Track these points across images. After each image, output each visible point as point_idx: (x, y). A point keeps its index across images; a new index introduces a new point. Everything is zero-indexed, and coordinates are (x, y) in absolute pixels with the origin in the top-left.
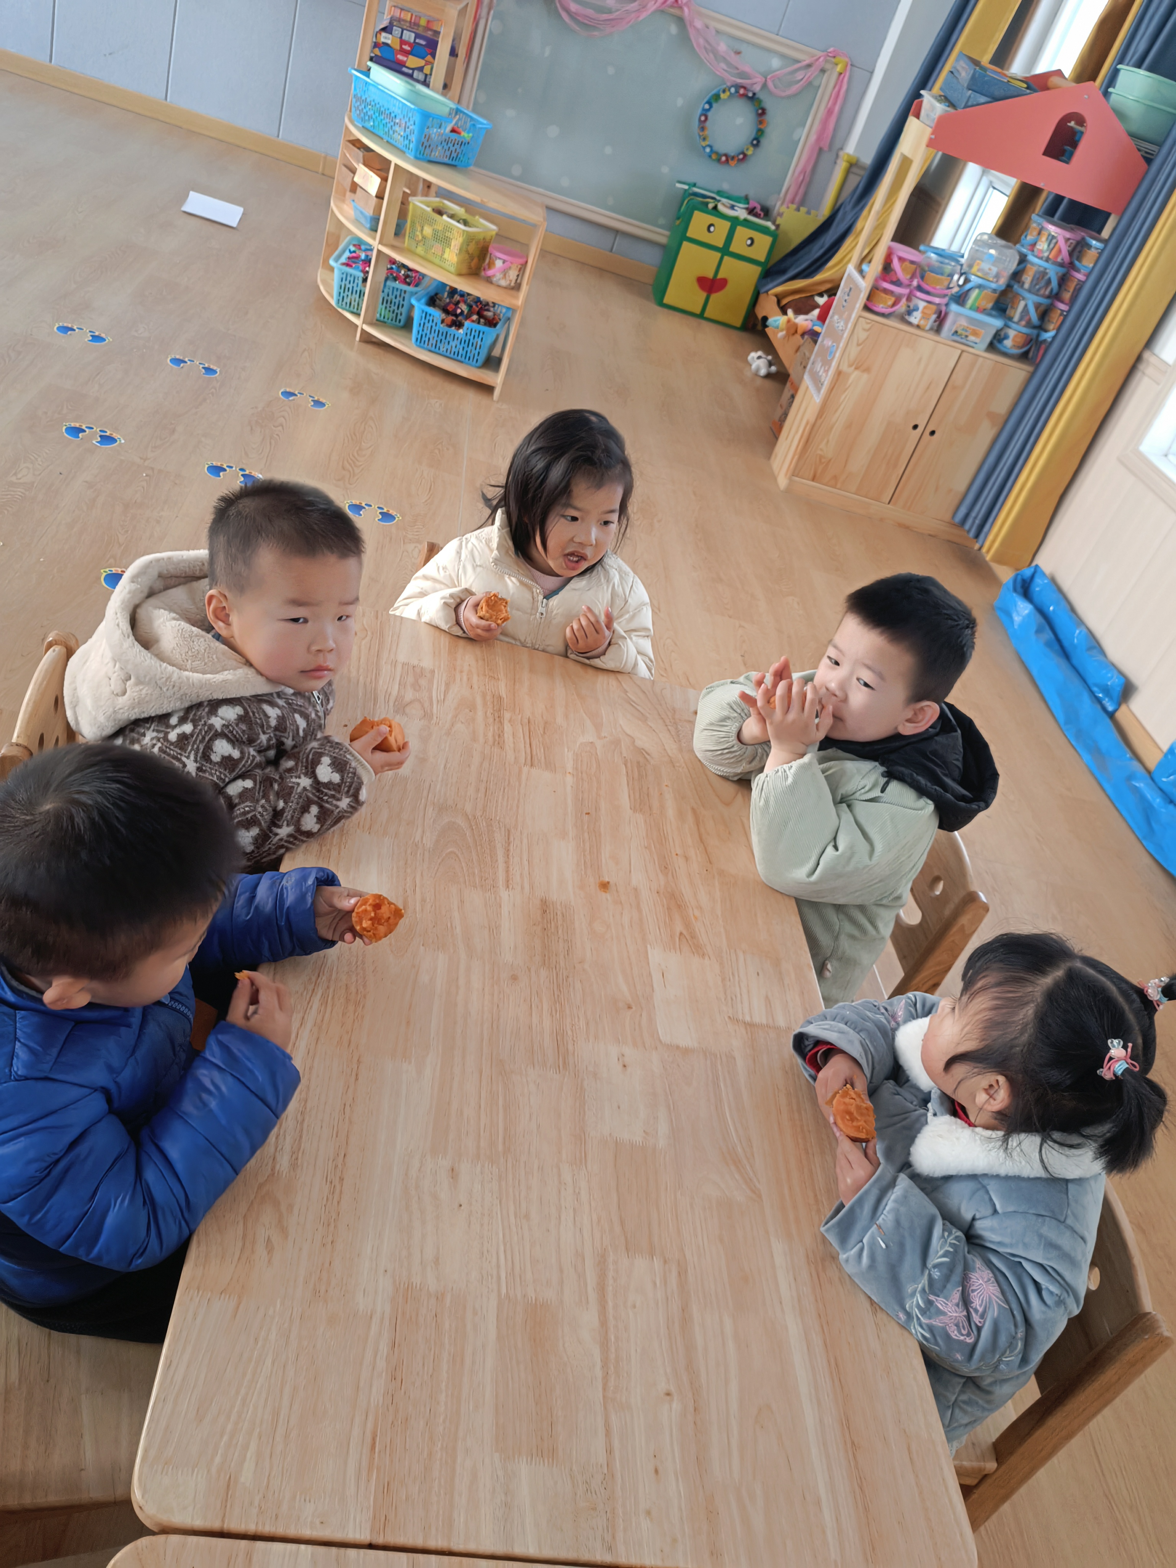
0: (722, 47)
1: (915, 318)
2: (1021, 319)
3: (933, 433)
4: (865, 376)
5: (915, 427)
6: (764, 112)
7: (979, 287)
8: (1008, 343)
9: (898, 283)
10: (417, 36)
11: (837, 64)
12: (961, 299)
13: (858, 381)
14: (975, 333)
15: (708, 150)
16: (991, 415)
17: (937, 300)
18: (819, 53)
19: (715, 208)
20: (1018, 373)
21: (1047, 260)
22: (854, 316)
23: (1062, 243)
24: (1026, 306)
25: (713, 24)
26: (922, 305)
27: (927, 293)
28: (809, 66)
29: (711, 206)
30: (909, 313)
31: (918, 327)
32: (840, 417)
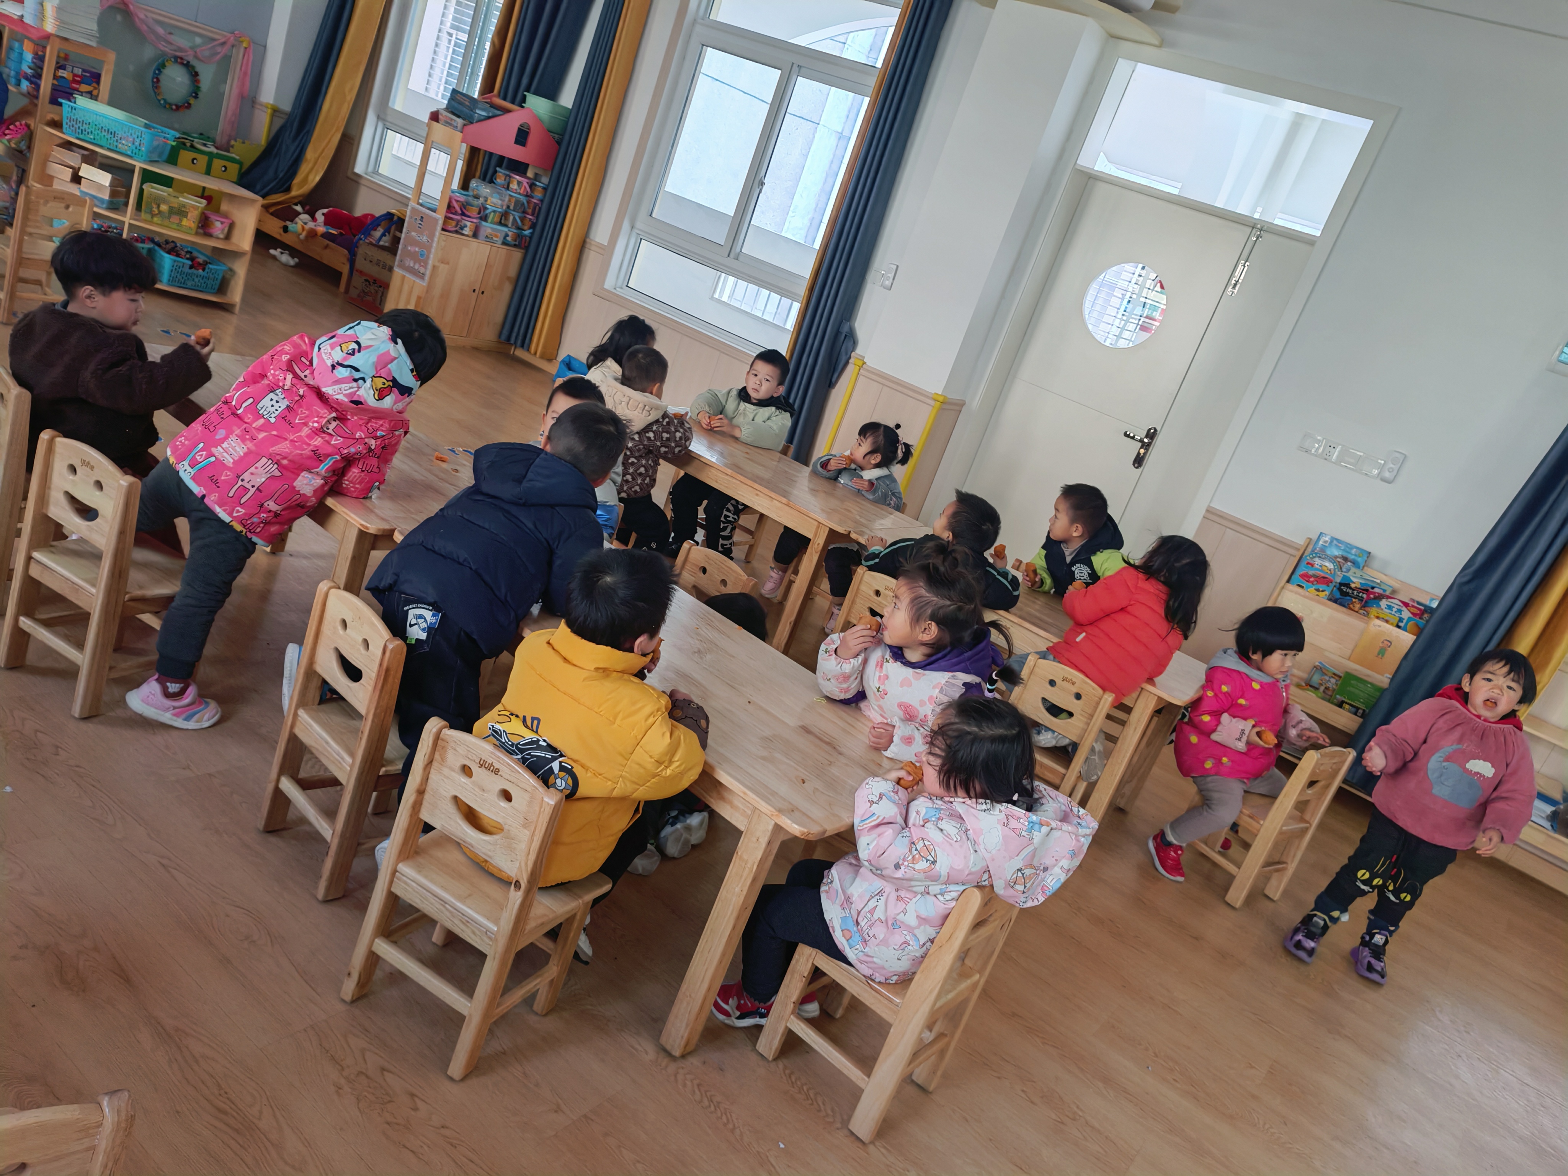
0: (160, 30)
1: (466, 231)
2: (513, 225)
3: (483, 293)
4: (447, 266)
5: (474, 291)
6: (196, 74)
7: (494, 211)
8: (509, 239)
9: (455, 213)
10: (84, 71)
11: (242, 42)
12: (485, 218)
13: (443, 269)
14: (496, 236)
15: (162, 102)
16: (509, 278)
17: (475, 221)
18: (229, 35)
19: (192, 146)
20: (517, 255)
21: (520, 194)
22: (437, 234)
23: (525, 184)
24: (514, 218)
25: (150, 15)
26: (468, 224)
27: (469, 217)
28: (223, 44)
29: (188, 145)
30: (462, 228)
31: (467, 236)
32: (437, 291)
